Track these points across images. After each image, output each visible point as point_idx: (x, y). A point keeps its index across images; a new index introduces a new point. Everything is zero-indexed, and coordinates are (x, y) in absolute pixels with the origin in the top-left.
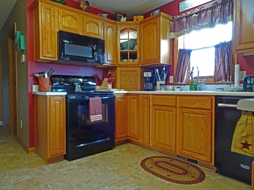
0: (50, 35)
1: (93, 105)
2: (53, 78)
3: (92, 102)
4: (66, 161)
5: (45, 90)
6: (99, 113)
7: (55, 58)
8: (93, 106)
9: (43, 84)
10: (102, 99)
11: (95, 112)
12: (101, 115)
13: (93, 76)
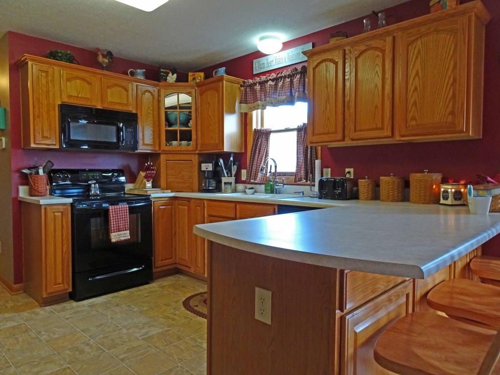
0: (46, 110)
1: (115, 217)
2: (52, 175)
3: (114, 213)
4: (72, 301)
5: (40, 194)
6: (124, 229)
7: (55, 145)
8: (114, 218)
9: (36, 185)
10: (129, 207)
11: (117, 228)
12: (128, 232)
13: (121, 168)
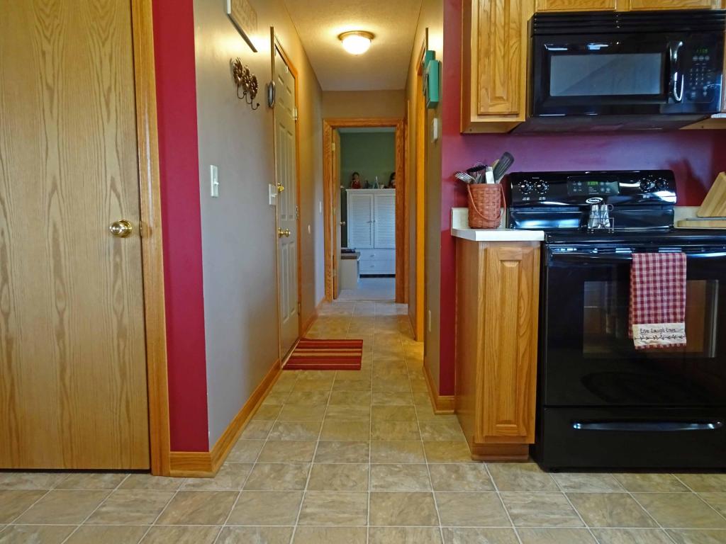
0: (502, 37)
1: (648, 282)
2: (511, 183)
3: (644, 272)
4: (535, 466)
5: (485, 224)
6: (672, 317)
7: (517, 115)
8: (645, 286)
9: (480, 204)
11: (652, 312)
12: (682, 325)
